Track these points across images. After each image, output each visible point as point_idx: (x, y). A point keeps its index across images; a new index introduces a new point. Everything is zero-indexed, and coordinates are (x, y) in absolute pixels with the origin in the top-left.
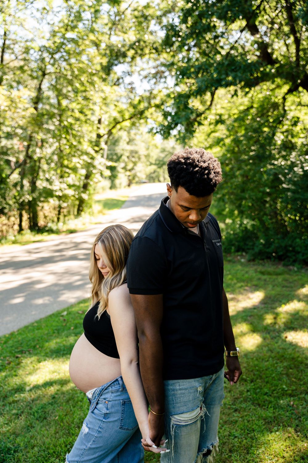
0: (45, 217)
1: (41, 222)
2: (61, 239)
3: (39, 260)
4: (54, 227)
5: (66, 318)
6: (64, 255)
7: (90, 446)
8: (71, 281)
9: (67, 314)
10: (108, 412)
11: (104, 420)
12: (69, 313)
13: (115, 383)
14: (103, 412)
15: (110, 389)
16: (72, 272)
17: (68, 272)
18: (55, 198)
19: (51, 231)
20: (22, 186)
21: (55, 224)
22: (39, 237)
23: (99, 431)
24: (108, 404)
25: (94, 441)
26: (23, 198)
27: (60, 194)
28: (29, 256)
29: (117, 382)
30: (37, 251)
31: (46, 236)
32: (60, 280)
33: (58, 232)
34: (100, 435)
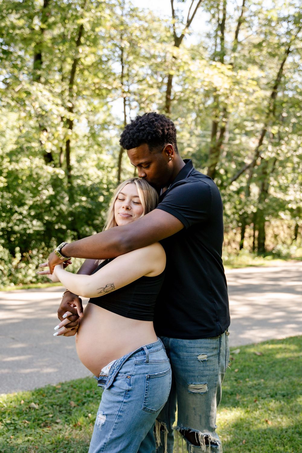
0: (276, 236)
1: (269, 243)
2: (286, 266)
3: (245, 287)
4: (284, 251)
5: (235, 358)
6: (279, 285)
7: (111, 437)
8: (270, 316)
9: (239, 353)
10: (130, 388)
11: (125, 400)
12: (242, 353)
13: (140, 353)
14: (125, 388)
15: (134, 360)
16: (277, 306)
17: (273, 307)
18: (288, 212)
19: (278, 255)
20: (248, 194)
21: (285, 246)
22: (259, 261)
23: (120, 416)
24: (130, 380)
25: (114, 429)
26: (246, 208)
27: (294, 207)
28: (235, 281)
29: (142, 352)
30: (249, 276)
31: (268, 260)
32: (255, 313)
33: (287, 257)
34: (121, 420)
